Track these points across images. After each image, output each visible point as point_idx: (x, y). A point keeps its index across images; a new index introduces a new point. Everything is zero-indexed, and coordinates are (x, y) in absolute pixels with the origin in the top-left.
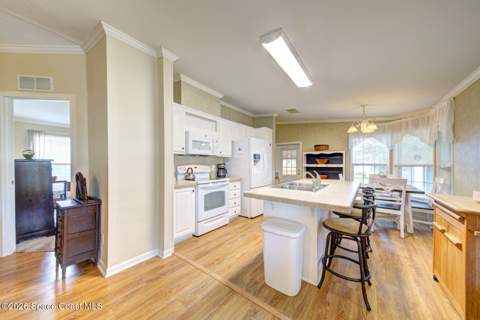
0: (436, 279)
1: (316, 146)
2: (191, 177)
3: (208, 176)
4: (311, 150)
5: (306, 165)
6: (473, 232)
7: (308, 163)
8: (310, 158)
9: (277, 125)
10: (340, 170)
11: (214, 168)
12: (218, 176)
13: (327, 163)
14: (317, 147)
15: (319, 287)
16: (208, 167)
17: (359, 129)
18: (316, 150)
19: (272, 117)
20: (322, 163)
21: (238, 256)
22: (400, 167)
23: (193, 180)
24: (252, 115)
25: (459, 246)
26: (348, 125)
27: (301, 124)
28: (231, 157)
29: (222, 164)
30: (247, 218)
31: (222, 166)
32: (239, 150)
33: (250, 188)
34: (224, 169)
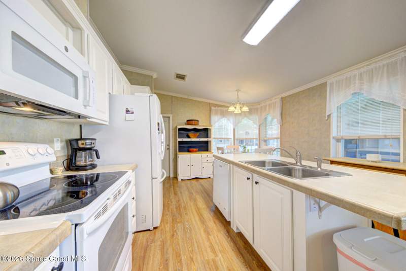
4: (184, 125)
5: (179, 140)
7: (180, 137)
8: (183, 132)
14: (189, 122)
18: (189, 124)
19: (152, 77)
20: (194, 137)
27: (172, 96)
28: (107, 123)
29: (81, 139)
30: (149, 230)
31: (88, 144)
32: (127, 111)
33: (153, 178)
34: (90, 149)
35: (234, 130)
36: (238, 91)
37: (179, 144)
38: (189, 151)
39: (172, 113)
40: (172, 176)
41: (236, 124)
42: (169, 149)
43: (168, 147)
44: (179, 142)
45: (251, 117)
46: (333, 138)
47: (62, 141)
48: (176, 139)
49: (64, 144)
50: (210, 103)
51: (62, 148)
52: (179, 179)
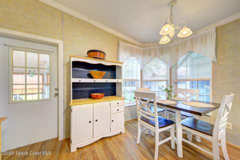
14: (92, 53)
35: (141, 71)
37: (73, 87)
38: (90, 97)
39: (62, 39)
40: (61, 138)
41: (143, 66)
42: (57, 95)
43: (56, 92)
44: (73, 83)
45: (162, 57)
48: (69, 79)
50: (117, 37)
52: (73, 149)
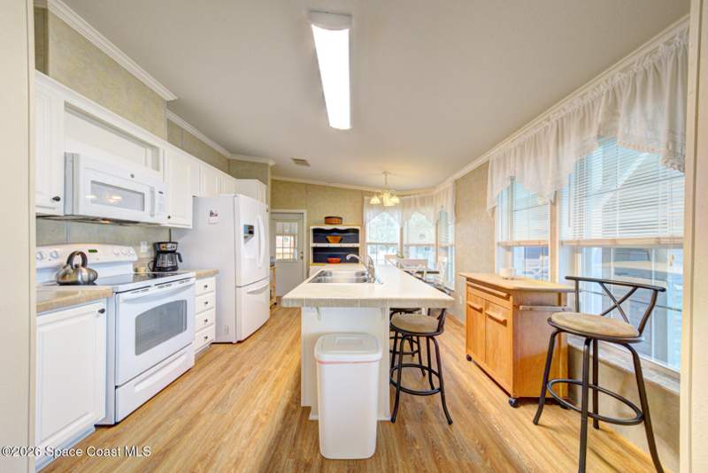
0: (469, 359)
1: (326, 218)
2: (84, 274)
3: (130, 270)
4: (320, 224)
5: (313, 245)
6: (518, 307)
7: (314, 242)
8: (319, 234)
9: (273, 180)
10: (356, 250)
11: (145, 251)
12: (157, 270)
13: (340, 242)
14: (328, 220)
15: (393, 420)
16: (132, 250)
17: (381, 200)
18: (327, 223)
19: (266, 165)
20: (335, 242)
21: (247, 427)
22: (408, 246)
23: (91, 282)
24: (229, 156)
25: (504, 323)
26: (371, 194)
27: (307, 184)
28: (191, 227)
29: (170, 242)
30: (231, 343)
31: (169, 247)
32: (212, 214)
33: (237, 287)
34: (174, 252)
36: (385, 173)
37: (313, 251)
38: (328, 261)
43: (302, 255)
44: (313, 248)
45: (424, 211)
46: (499, 244)
47: (148, 244)
48: (309, 244)
49: (151, 247)
50: (362, 191)
51: (149, 250)
